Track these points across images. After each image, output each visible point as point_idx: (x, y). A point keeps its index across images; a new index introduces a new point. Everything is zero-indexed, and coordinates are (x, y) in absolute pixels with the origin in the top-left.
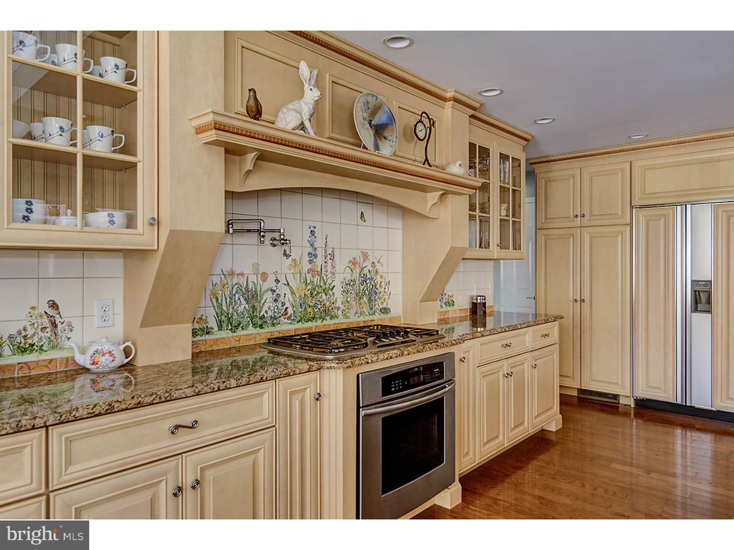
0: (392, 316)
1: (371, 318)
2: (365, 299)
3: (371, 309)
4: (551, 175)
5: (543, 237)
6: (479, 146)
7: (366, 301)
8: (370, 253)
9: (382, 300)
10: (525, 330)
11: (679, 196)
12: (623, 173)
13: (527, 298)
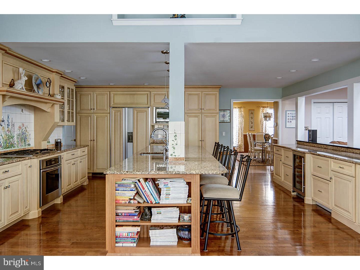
0: (31, 147)
1: (25, 147)
2: (23, 140)
3: (25, 144)
4: (82, 92)
5: (79, 116)
6: (62, 86)
7: (24, 141)
8: (25, 124)
9: (28, 141)
10: (78, 149)
11: (124, 105)
12: (107, 95)
13: (71, 140)
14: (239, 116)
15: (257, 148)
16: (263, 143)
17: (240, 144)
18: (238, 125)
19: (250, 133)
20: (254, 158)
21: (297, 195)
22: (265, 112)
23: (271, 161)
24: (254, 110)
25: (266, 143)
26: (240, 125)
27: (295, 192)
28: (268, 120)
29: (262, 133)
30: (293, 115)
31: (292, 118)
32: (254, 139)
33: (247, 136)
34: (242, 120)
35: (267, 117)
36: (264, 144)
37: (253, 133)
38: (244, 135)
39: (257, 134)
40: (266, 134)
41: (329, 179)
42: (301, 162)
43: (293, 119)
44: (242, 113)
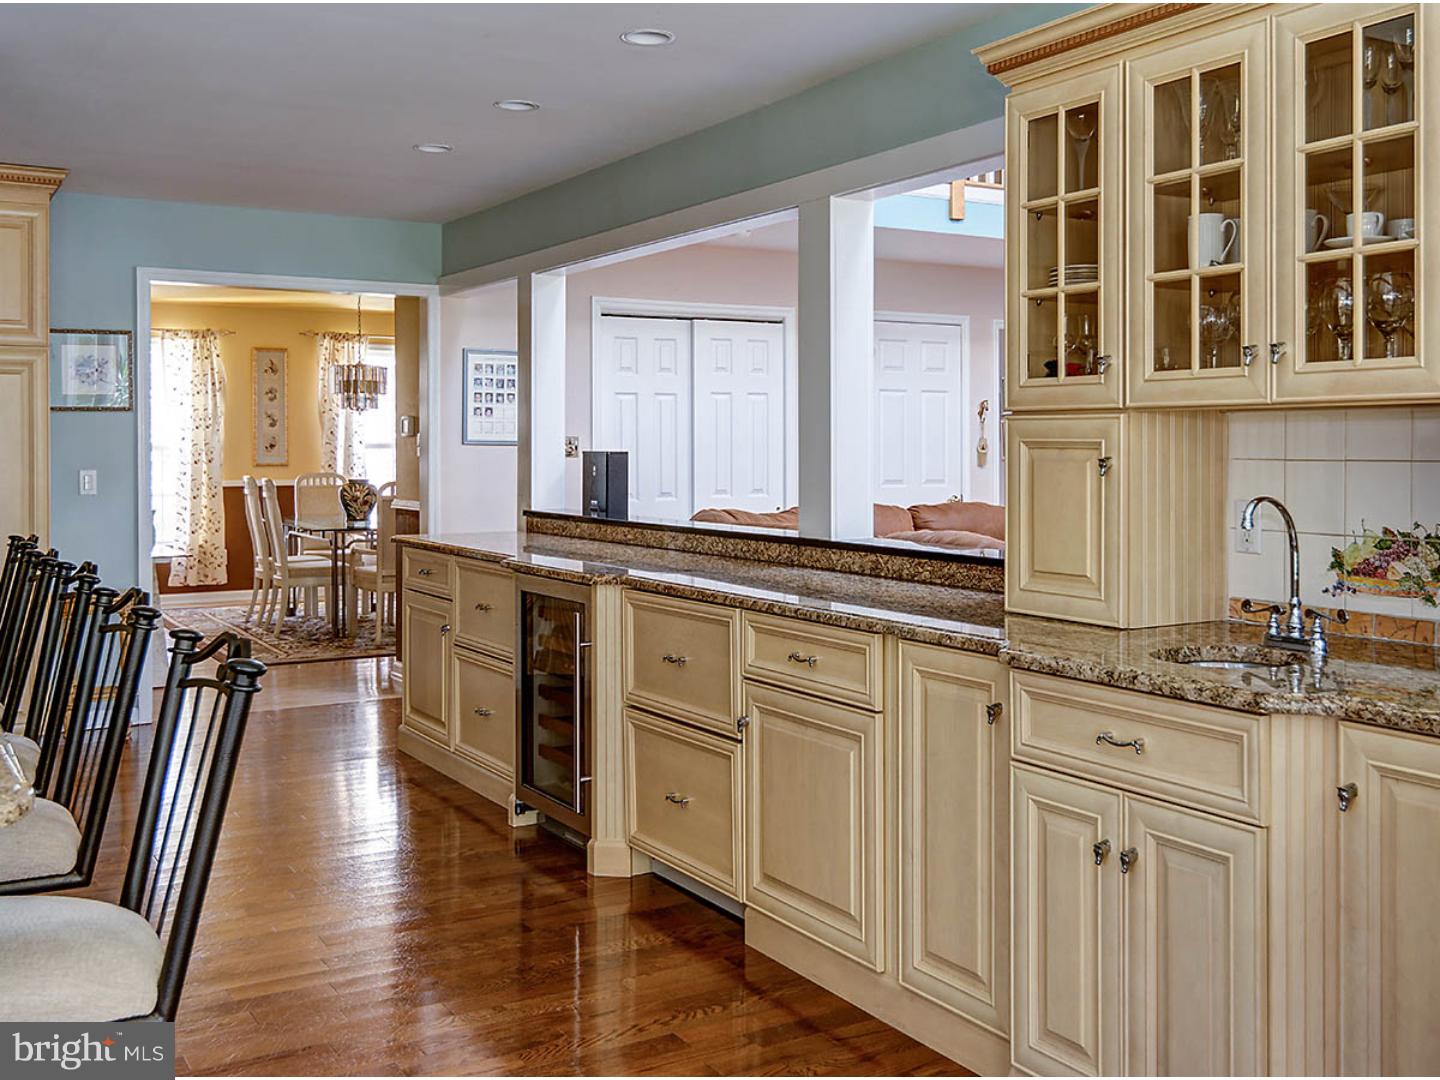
14: (196, 381)
15: (305, 559)
16: (336, 531)
17: (201, 542)
18: (189, 435)
19: (260, 479)
20: (286, 619)
21: (539, 827)
22: (343, 362)
23: (383, 631)
24: (283, 350)
25: (351, 529)
26: (201, 432)
27: (531, 809)
28: (361, 405)
29: (331, 475)
30: (500, 377)
31: (495, 391)
32: (287, 511)
33: (244, 495)
34: (215, 404)
35: (356, 387)
36: (340, 535)
37: (279, 478)
38: (224, 488)
39: (304, 483)
40: (352, 483)
41: (730, 728)
42: (565, 632)
43: (503, 395)
44: (215, 366)
